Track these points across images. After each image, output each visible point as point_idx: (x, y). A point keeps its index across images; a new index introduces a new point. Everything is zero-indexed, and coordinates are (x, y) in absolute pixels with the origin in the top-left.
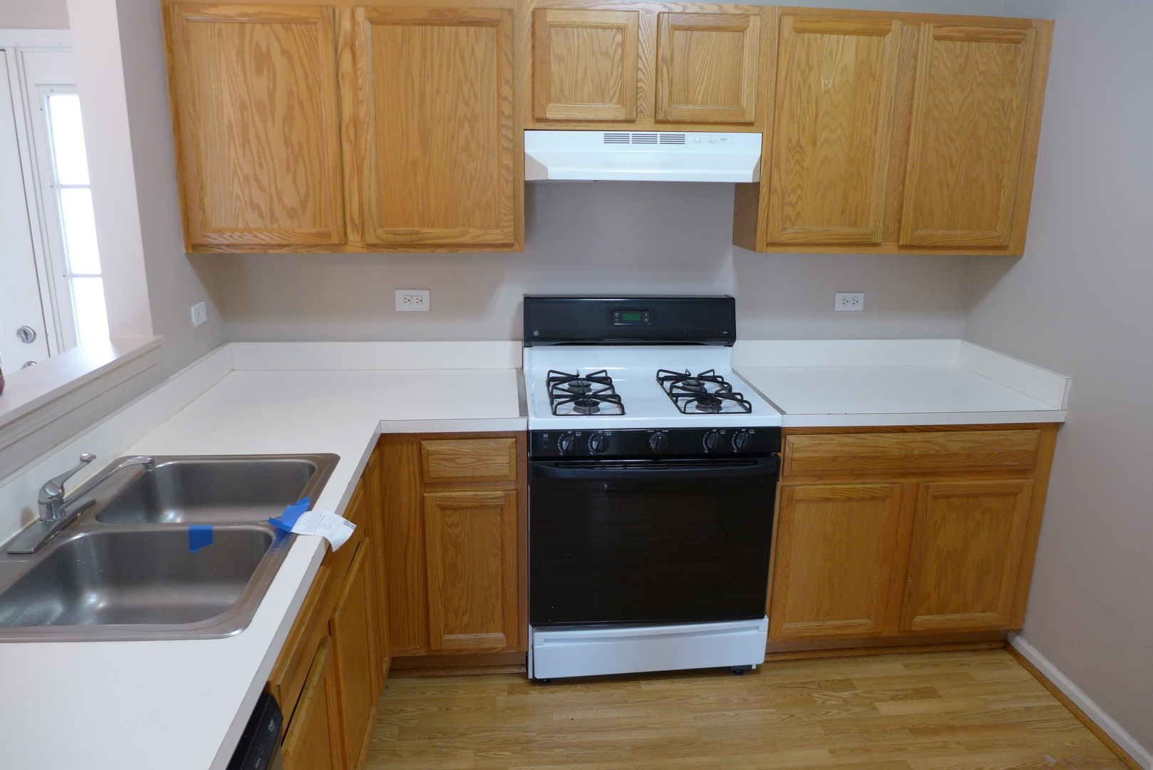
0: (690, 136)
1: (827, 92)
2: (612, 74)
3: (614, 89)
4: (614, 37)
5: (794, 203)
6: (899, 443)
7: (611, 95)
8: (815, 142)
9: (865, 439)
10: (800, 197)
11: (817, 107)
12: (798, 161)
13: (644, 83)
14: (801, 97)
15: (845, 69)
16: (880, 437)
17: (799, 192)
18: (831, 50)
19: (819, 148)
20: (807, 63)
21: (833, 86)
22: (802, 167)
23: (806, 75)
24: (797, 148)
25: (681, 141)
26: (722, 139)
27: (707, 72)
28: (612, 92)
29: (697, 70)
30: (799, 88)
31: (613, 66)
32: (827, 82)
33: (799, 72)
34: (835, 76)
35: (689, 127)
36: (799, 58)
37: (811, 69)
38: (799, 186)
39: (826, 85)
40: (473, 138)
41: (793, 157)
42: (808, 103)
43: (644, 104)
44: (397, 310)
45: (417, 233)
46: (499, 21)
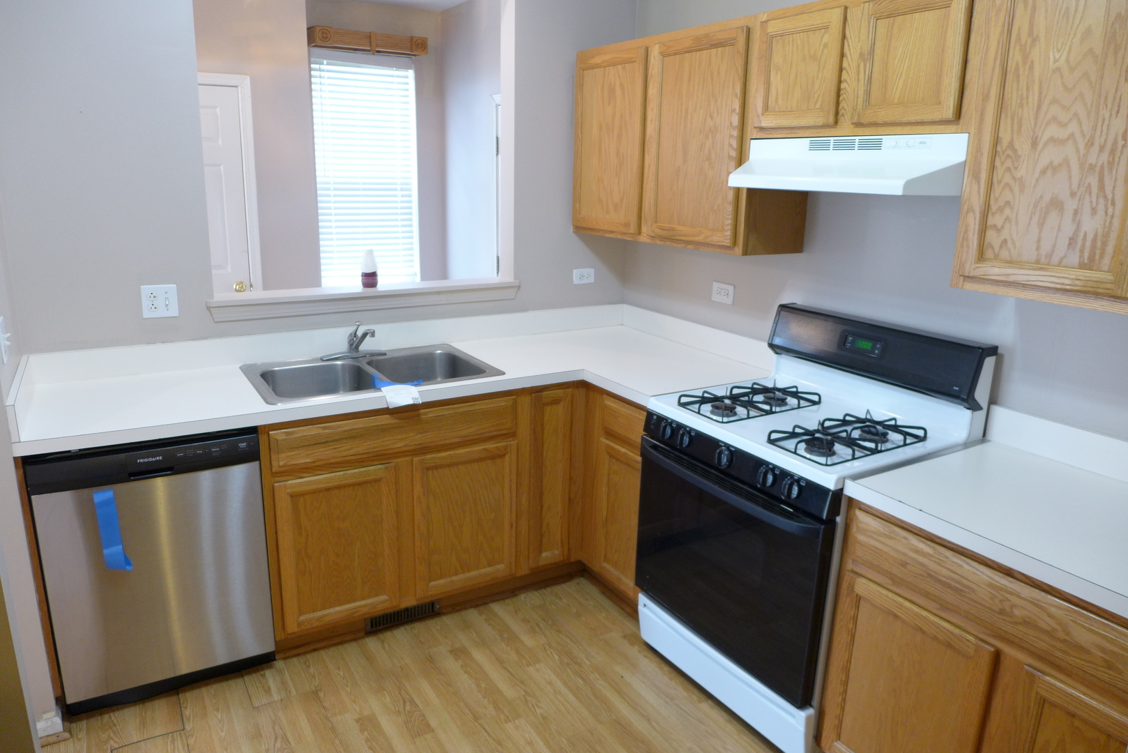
0: (888, 141)
1: (1058, 70)
2: (817, 78)
3: (818, 93)
4: (822, 37)
5: (999, 227)
6: (991, 585)
7: (815, 100)
8: (1034, 144)
9: (947, 557)
10: (1007, 219)
11: (1040, 93)
12: (1008, 169)
13: (848, 83)
14: (1018, 81)
15: (1088, 32)
16: (968, 564)
17: (1007, 211)
18: (1067, 9)
19: (1040, 152)
20: (1031, 33)
21: (1068, 61)
22: (1014, 178)
23: (1028, 48)
24: (1009, 152)
25: (877, 146)
26: (921, 143)
27: (907, 62)
28: (816, 96)
29: (896, 61)
30: (1017, 69)
31: (819, 69)
32: (1057, 57)
33: (1018, 48)
34: (1071, 47)
35: (887, 130)
36: (1019, 29)
37: (1035, 40)
38: (1008, 203)
39: (1056, 61)
40: (713, 148)
41: (1002, 163)
42: (1028, 90)
43: (846, 107)
44: (713, 299)
45: (673, 230)
46: (735, 39)
